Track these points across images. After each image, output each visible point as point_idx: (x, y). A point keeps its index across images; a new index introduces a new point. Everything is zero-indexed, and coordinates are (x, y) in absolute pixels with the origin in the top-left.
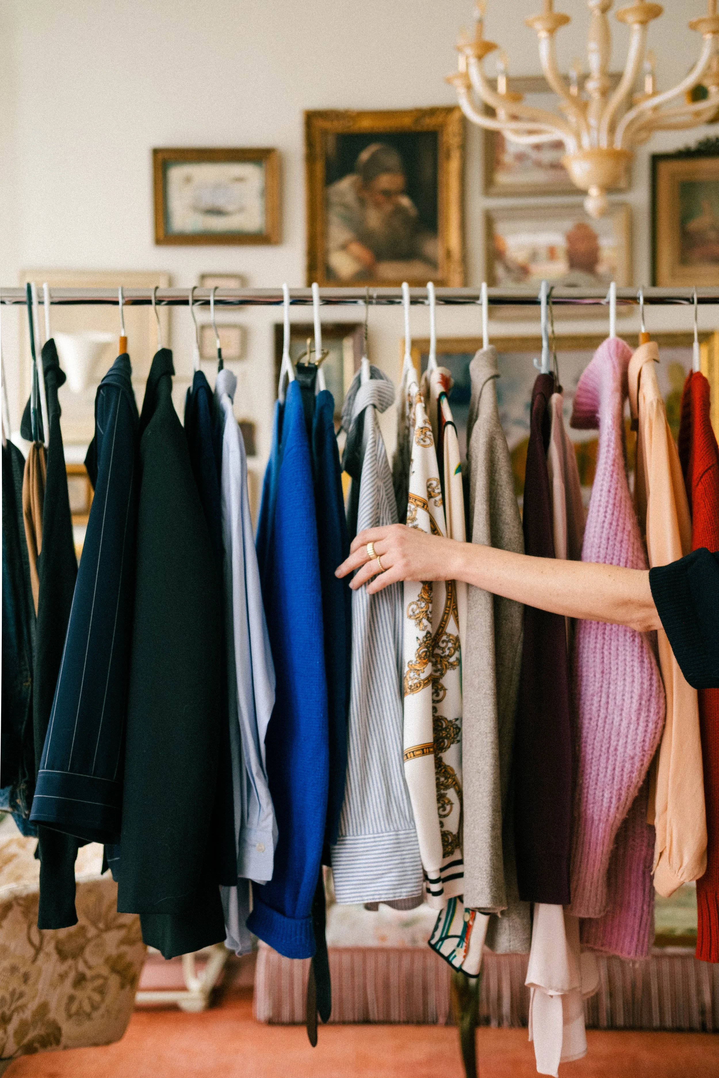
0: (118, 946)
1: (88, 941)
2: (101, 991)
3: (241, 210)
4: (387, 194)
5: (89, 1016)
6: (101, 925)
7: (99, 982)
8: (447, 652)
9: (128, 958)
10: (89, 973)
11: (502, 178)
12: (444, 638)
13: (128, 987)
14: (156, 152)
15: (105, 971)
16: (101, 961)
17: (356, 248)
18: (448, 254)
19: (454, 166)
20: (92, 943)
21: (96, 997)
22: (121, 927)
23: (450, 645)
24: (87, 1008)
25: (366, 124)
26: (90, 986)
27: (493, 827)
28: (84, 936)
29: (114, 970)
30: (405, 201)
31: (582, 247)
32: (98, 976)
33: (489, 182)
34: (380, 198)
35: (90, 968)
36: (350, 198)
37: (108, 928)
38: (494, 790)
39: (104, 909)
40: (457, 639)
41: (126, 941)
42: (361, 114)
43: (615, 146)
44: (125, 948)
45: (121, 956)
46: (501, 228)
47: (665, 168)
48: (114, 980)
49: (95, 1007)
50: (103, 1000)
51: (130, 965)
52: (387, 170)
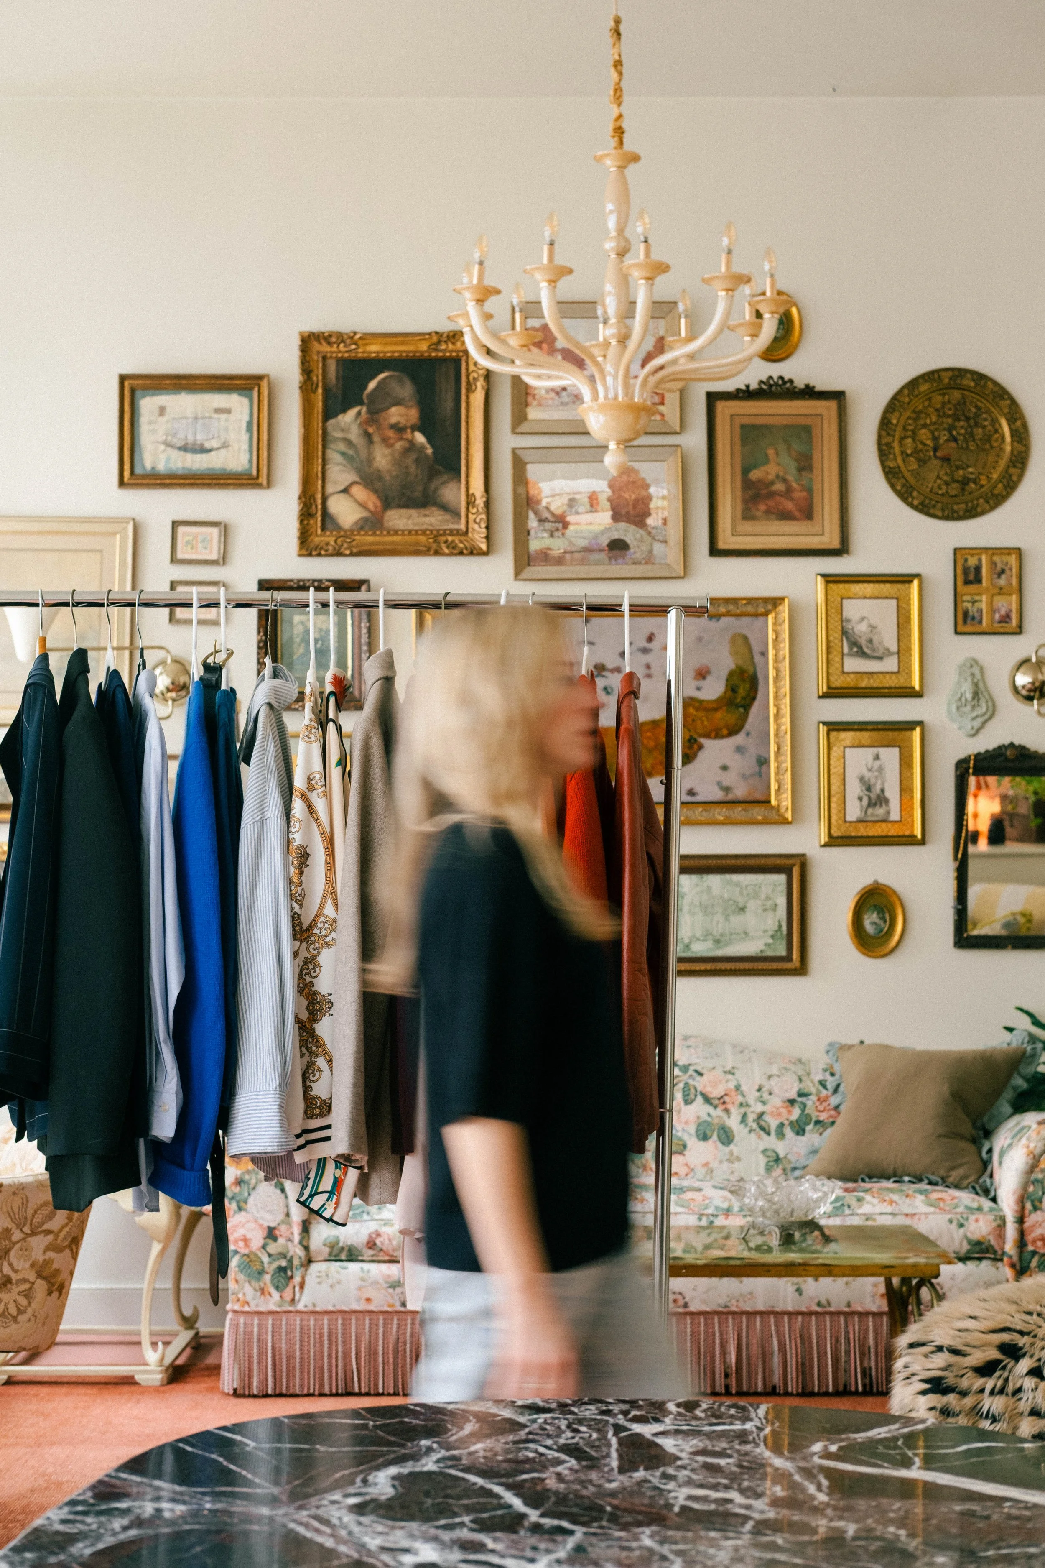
0: (44, 1252)
1: (14, 1244)
2: (28, 1295)
3: (225, 446)
4: (399, 429)
5: (15, 1319)
6: (27, 1229)
7: (27, 1286)
8: (324, 933)
9: (55, 1266)
10: (14, 1277)
11: (533, 413)
12: (322, 919)
13: (55, 1294)
14: (123, 379)
15: (32, 1276)
16: (27, 1265)
17: (359, 492)
18: (470, 502)
19: (478, 398)
20: (18, 1246)
21: (23, 1301)
22: (48, 1232)
23: (326, 926)
24: (13, 1310)
25: (374, 349)
26: (16, 1289)
27: (355, 1085)
28: (10, 1239)
29: (40, 1275)
30: (420, 438)
31: (629, 495)
32: (25, 1280)
33: (519, 418)
34: (391, 433)
35: (16, 1271)
36: (354, 434)
37: (33, 1234)
38: (357, 1052)
39: (30, 1212)
40: (335, 921)
41: (52, 1247)
42: (368, 337)
43: (632, 397)
44: (51, 1255)
45: (47, 1263)
46: (533, 471)
47: (721, 406)
48: (41, 1286)
49: (20, 1312)
50: (29, 1304)
51: (57, 1271)
52: (398, 403)
